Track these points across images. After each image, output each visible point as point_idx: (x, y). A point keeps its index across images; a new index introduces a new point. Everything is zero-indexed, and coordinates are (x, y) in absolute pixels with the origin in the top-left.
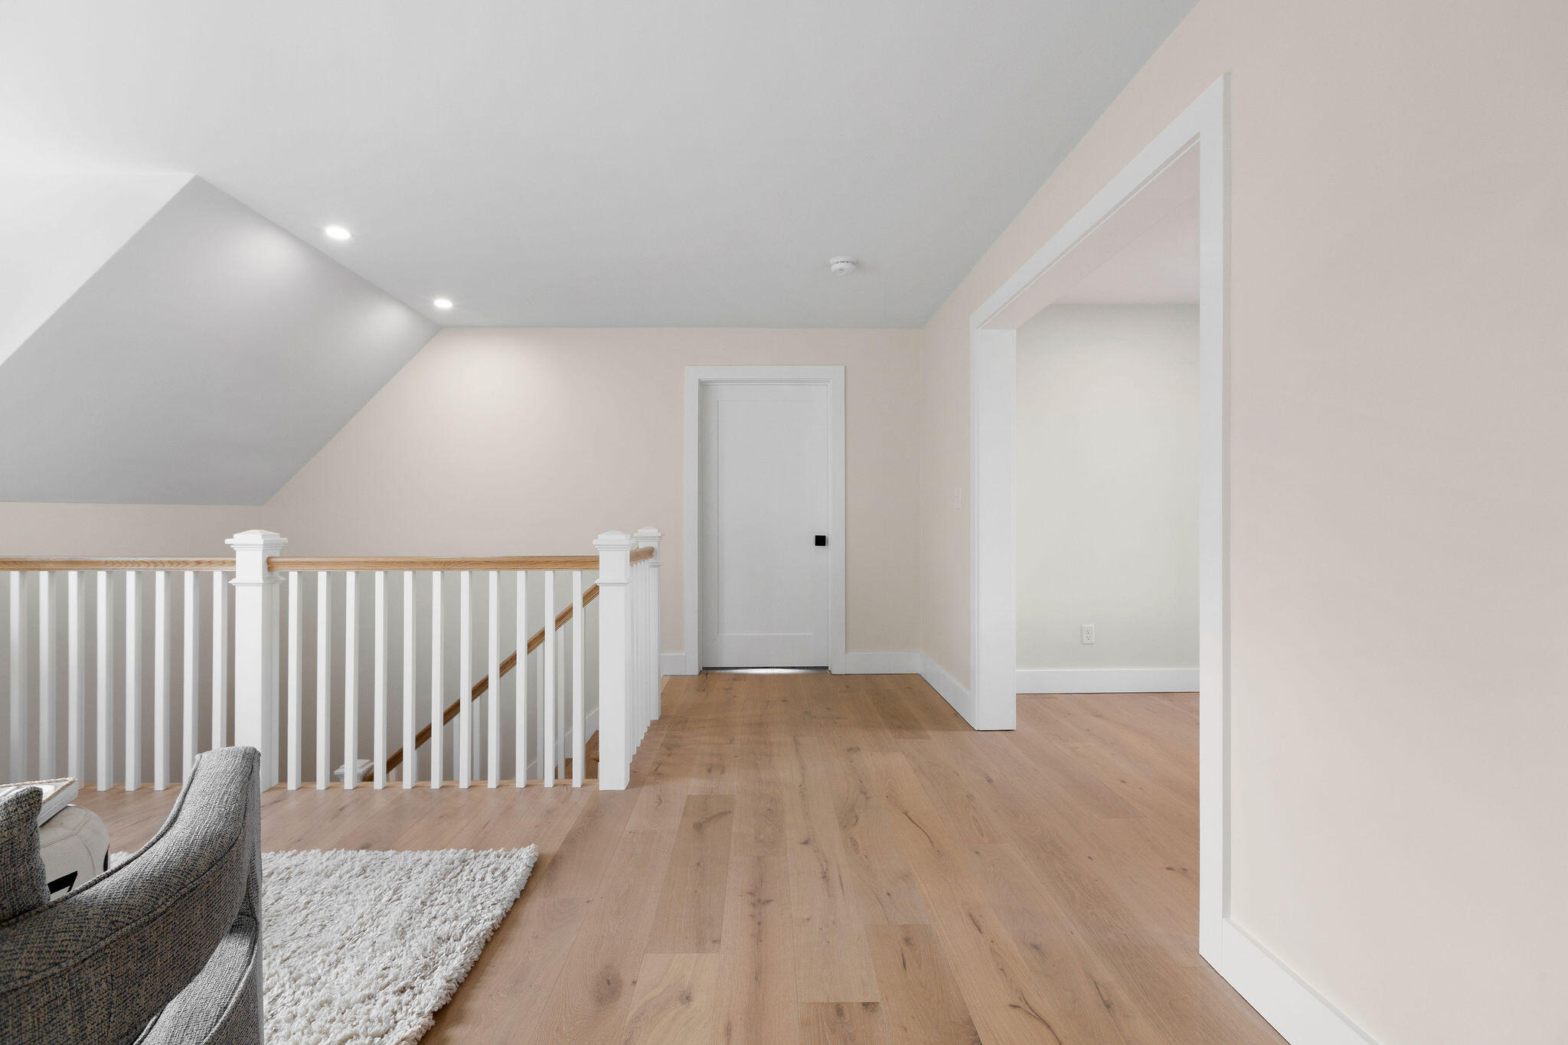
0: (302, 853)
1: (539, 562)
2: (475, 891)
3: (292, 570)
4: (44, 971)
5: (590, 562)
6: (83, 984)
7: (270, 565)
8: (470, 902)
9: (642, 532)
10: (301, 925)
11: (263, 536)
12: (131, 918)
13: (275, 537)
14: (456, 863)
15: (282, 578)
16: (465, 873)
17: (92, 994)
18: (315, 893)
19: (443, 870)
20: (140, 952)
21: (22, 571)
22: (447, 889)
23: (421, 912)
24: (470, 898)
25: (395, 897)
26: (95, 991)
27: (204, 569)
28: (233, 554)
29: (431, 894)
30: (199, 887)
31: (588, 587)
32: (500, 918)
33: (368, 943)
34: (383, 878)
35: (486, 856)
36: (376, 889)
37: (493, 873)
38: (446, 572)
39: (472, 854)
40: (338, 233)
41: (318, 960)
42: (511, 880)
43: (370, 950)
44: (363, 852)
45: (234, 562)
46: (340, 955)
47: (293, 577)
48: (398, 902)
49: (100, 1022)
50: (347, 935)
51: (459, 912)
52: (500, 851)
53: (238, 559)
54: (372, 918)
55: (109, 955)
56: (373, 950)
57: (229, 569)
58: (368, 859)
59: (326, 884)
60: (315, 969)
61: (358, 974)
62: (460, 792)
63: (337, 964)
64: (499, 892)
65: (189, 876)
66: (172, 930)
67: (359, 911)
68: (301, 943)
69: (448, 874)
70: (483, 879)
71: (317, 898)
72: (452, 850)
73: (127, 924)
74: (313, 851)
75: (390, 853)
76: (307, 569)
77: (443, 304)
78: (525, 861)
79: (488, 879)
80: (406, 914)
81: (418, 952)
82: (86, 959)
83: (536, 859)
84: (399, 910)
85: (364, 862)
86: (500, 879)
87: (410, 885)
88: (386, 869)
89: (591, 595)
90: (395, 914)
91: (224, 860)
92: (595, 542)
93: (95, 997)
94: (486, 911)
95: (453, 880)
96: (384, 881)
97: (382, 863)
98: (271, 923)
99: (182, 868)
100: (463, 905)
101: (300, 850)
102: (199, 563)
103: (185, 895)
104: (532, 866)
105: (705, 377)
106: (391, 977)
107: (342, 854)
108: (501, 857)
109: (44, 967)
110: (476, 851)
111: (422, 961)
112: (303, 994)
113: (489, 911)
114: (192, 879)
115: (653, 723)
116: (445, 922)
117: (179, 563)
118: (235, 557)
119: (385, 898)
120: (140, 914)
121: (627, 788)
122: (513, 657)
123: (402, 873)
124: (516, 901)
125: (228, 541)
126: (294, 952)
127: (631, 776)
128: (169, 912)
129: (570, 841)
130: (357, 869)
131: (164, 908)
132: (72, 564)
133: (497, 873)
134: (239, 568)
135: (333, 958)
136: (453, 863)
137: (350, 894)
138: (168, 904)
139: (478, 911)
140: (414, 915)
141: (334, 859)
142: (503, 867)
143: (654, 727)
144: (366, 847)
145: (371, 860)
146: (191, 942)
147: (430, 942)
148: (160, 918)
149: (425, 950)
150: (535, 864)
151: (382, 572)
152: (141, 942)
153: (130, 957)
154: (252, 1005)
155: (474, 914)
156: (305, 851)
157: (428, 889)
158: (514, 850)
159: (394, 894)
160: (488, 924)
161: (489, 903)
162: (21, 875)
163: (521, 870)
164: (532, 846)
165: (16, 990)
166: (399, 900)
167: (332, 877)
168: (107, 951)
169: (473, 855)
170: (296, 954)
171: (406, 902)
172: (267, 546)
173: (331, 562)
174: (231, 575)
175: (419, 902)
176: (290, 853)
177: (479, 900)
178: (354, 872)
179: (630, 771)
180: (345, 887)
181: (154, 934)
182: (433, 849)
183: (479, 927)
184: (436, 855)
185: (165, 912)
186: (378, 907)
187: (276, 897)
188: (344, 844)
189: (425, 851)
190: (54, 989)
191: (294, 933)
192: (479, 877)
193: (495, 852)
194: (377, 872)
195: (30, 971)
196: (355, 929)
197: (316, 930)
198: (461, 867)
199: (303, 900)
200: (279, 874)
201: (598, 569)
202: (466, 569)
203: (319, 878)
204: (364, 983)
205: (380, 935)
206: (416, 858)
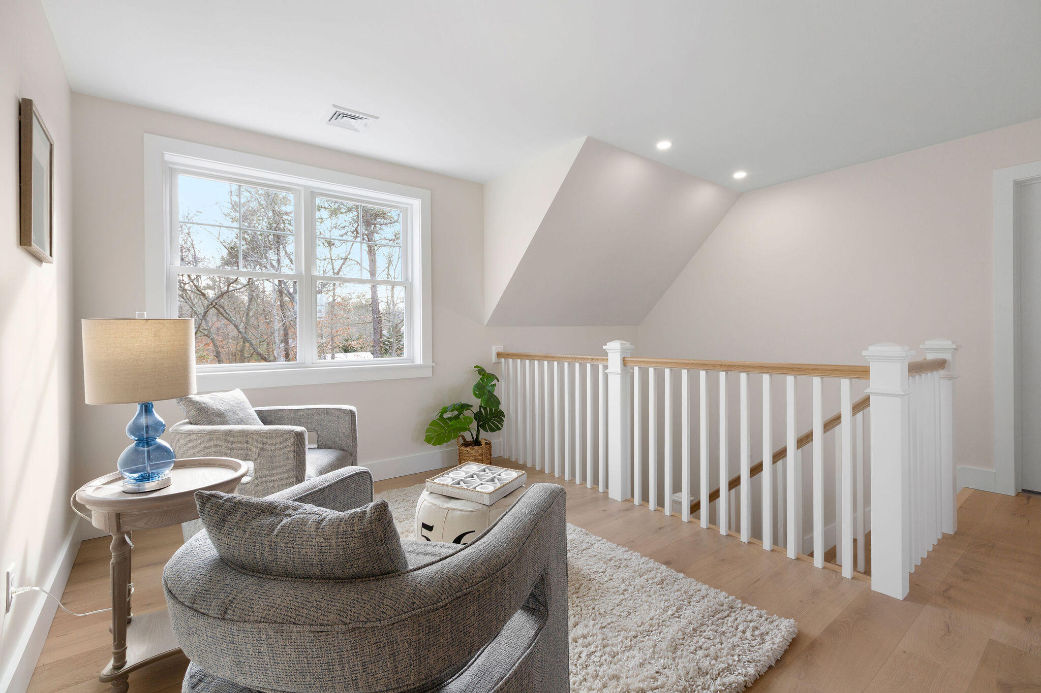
0: (630, 552)
1: (808, 369)
2: (736, 639)
3: (636, 366)
4: (373, 622)
5: (862, 372)
6: (394, 639)
7: (624, 362)
8: (729, 649)
9: (929, 344)
10: (618, 605)
11: (621, 344)
12: (423, 604)
13: (628, 345)
14: (725, 607)
15: (632, 371)
16: (730, 619)
17: (399, 647)
18: (631, 585)
19: (714, 608)
20: (427, 629)
21: (530, 360)
22: (714, 627)
23: (692, 637)
24: (730, 645)
25: (677, 614)
26: (401, 646)
27: (595, 363)
28: (607, 354)
29: (702, 625)
30: (471, 593)
31: (859, 398)
32: (753, 679)
33: (651, 643)
34: (672, 594)
35: (751, 611)
36: (666, 601)
37: (753, 631)
38: (730, 373)
39: (738, 604)
40: (664, 145)
41: (620, 639)
42: (767, 646)
43: (651, 650)
44: (664, 567)
45: (608, 359)
46: (633, 642)
47: (636, 369)
48: (678, 619)
49: (405, 666)
50: (640, 629)
51: (719, 654)
52: (763, 612)
53: (609, 358)
54: (658, 624)
55: (407, 626)
56: (654, 652)
57: (605, 363)
58: (666, 574)
59: (639, 581)
60: (616, 645)
61: (640, 666)
62: (740, 544)
63: (629, 649)
64: (756, 651)
65: (466, 583)
66: (450, 619)
67: (652, 614)
68: (614, 620)
69: (717, 614)
70: (744, 632)
71: (631, 589)
72: (724, 593)
73: (420, 608)
74: (636, 553)
75: (681, 575)
76: (643, 365)
77: (740, 175)
78: (783, 633)
79: (748, 634)
80: (680, 633)
81: (682, 672)
82: (395, 623)
83: (794, 636)
84: (676, 627)
85: (664, 575)
86: (759, 640)
87: (688, 609)
88: (676, 587)
89: (861, 405)
90: (672, 630)
91: (494, 576)
92: (864, 353)
93: (401, 649)
94: (741, 664)
95: (721, 621)
96: (672, 597)
97: (675, 581)
98: (603, 595)
99: (464, 575)
100: (723, 649)
101: (630, 549)
102: (593, 359)
103: (460, 597)
104: (790, 640)
105: (1021, 177)
106: (659, 683)
107: (652, 564)
108: (763, 619)
109: (374, 619)
110: (743, 602)
111: (683, 683)
112: (606, 660)
113: (744, 667)
114: (467, 586)
115: (945, 537)
116: (707, 656)
117: (584, 359)
118: (608, 356)
119: (670, 612)
120: (429, 603)
121: (905, 599)
122: (784, 451)
123: (684, 596)
124: (770, 667)
125: (604, 347)
126: (609, 624)
127: (911, 587)
128: (448, 606)
129: (832, 630)
130: (657, 580)
131: (444, 603)
132: (546, 357)
133: (757, 633)
134: (610, 363)
135: (628, 642)
136: (722, 605)
137: (650, 596)
138: (447, 601)
139: (734, 661)
140: (686, 637)
141: (647, 564)
142: (763, 629)
143: (946, 541)
144: (668, 563)
145: (668, 575)
146: (465, 631)
147: (692, 669)
148: (441, 610)
149: (688, 673)
150: (793, 639)
151: (686, 370)
152: (428, 623)
153: (421, 631)
154: (526, 681)
155: (730, 662)
156: (632, 551)
157: (700, 620)
158: (775, 617)
159: (677, 611)
160: (741, 679)
161: (745, 658)
162: (381, 551)
163: (778, 641)
164: (792, 620)
165: (359, 628)
166: (679, 617)
167: (642, 578)
168: (406, 622)
169: (739, 606)
170: (610, 626)
171: (684, 622)
172: (623, 350)
173: (656, 362)
174: (606, 367)
175: (691, 629)
176: (624, 549)
177: (737, 650)
178: (656, 580)
179: (910, 582)
180: (648, 589)
181: (437, 620)
182: (710, 586)
183: (732, 678)
184: (712, 592)
185: (445, 606)
186: (664, 616)
187: (610, 577)
188: (654, 556)
189: (705, 584)
190: (378, 636)
191: (613, 609)
192: (741, 628)
193: (758, 611)
194: (669, 587)
195: (367, 618)
196: (646, 627)
197: (625, 614)
198: (728, 612)
199: (623, 587)
200: (615, 562)
201: (869, 378)
202: (744, 372)
203: (636, 575)
204: (641, 677)
205: (660, 641)
206: (698, 588)
